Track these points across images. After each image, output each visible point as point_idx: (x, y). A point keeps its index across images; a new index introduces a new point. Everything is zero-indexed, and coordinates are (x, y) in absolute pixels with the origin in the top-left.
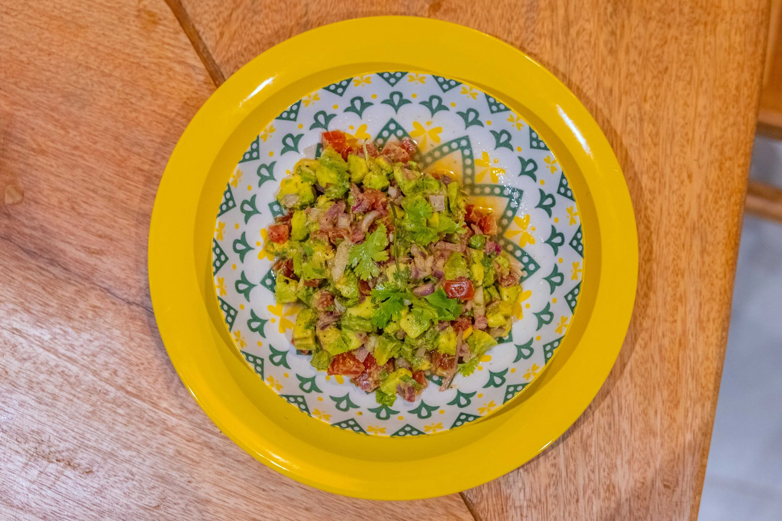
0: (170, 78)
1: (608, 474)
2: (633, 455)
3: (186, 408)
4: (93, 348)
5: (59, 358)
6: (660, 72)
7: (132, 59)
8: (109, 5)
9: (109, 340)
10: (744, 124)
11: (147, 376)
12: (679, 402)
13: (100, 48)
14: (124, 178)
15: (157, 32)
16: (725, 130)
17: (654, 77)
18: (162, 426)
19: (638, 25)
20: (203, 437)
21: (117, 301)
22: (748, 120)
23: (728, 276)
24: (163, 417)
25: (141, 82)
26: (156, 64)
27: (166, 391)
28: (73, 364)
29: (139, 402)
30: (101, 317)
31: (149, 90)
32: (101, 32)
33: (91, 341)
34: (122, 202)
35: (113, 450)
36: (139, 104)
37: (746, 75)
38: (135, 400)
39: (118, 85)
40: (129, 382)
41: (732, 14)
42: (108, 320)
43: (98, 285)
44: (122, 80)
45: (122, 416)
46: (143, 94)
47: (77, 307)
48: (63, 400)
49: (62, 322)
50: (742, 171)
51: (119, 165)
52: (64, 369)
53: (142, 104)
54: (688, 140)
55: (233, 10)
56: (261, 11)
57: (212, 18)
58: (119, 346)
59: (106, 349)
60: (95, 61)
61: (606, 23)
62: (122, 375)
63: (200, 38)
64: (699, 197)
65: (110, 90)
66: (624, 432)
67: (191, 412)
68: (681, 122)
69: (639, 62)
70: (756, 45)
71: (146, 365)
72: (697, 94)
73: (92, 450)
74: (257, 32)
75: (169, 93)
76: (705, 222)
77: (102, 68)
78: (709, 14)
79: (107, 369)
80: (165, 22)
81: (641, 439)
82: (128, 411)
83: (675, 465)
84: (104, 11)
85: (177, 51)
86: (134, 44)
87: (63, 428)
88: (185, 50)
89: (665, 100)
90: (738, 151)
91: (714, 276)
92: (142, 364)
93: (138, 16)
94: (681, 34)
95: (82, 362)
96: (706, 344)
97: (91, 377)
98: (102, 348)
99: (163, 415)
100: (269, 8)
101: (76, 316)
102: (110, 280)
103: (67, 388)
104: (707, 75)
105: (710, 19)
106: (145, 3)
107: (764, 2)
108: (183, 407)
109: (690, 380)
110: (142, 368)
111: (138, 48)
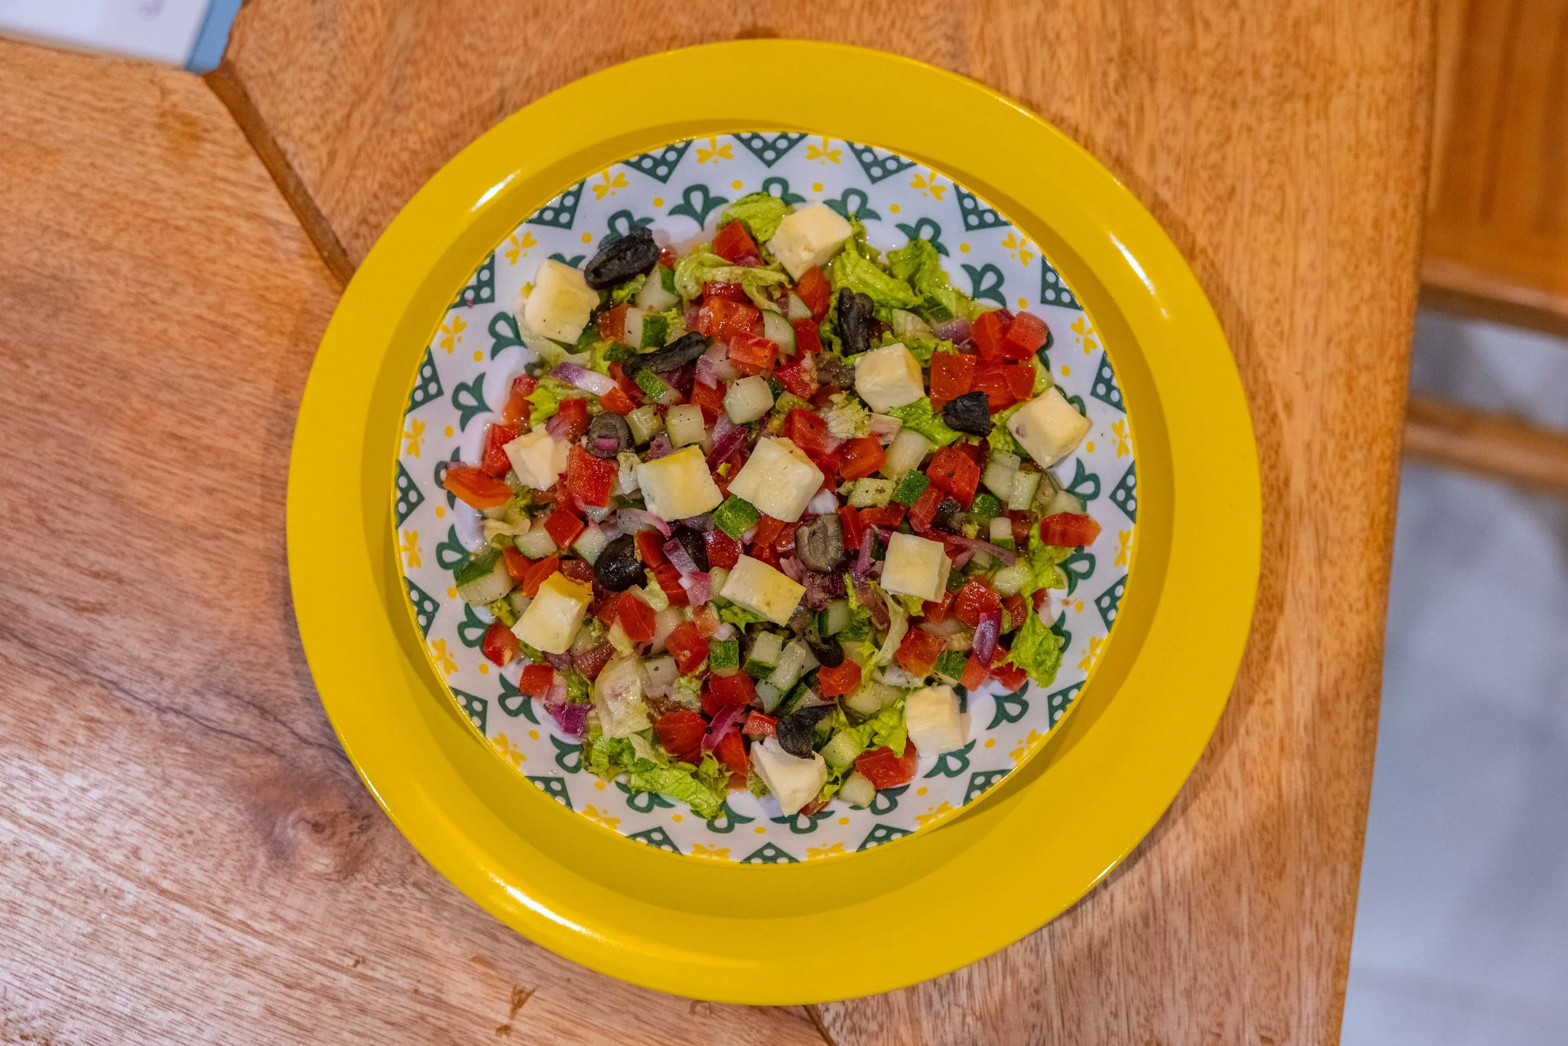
0: (231, 248)
1: (1147, 1020)
2: (1195, 978)
3: (283, 920)
4: (89, 805)
5: (20, 826)
6: (1219, 198)
7: (151, 214)
8: (102, 105)
9: (122, 787)
10: (1392, 296)
11: (203, 857)
12: (1284, 866)
13: (86, 193)
14: (143, 455)
15: (201, 157)
16: (1356, 309)
17: (1208, 209)
18: (236, 958)
19: (1171, 106)
20: (318, 977)
21: (137, 706)
22: (1400, 288)
23: (1373, 606)
24: (236, 939)
25: (170, 260)
26: (201, 221)
27: (241, 886)
28: (49, 839)
29: (185, 910)
30: (103, 739)
31: (187, 273)
32: (88, 161)
33: (84, 790)
34: (140, 503)
35: (135, 1010)
36: (169, 303)
37: (1393, 199)
38: (178, 906)
39: (126, 267)
40: (165, 871)
41: (1360, 75)
42: (119, 746)
43: (95, 676)
44: (133, 256)
45: (152, 940)
46: (176, 283)
47: (54, 721)
48: (32, 912)
49: (24, 754)
50: (1394, 393)
51: (131, 430)
52: (32, 849)
53: (175, 302)
54: (1282, 333)
55: (354, 106)
56: (411, 105)
57: (311, 124)
58: (142, 797)
59: (115, 804)
60: (77, 219)
61: (1107, 103)
62: (151, 857)
63: (288, 166)
64: (1308, 446)
65: (109, 278)
66: (1176, 932)
67: (293, 928)
68: (1266, 296)
69: (1177, 179)
70: (1410, 134)
71: (199, 834)
72: (1296, 239)
73: (92, 1014)
74: (403, 149)
75: (228, 278)
76: (1323, 498)
77: (91, 232)
78: (1313, 78)
79: (119, 847)
80: (217, 136)
81: (1209, 945)
82: (164, 930)
83: (1282, 996)
84: (92, 119)
85: (244, 194)
86: (154, 183)
87: (33, 970)
88: (259, 190)
89: (1232, 255)
90: (1382, 351)
91: (1345, 606)
92: (191, 832)
93: (160, 127)
94: (1260, 120)
95: (68, 833)
96: (1335, 746)
97: (86, 863)
98: (107, 803)
99: (236, 936)
100: (427, 99)
101: (53, 739)
102: (120, 663)
103: (39, 887)
104: (1315, 202)
105: (1316, 87)
106: (174, 98)
107: (1422, 50)
108: (275, 917)
109: (1305, 820)
110: (190, 842)
111: (162, 190)
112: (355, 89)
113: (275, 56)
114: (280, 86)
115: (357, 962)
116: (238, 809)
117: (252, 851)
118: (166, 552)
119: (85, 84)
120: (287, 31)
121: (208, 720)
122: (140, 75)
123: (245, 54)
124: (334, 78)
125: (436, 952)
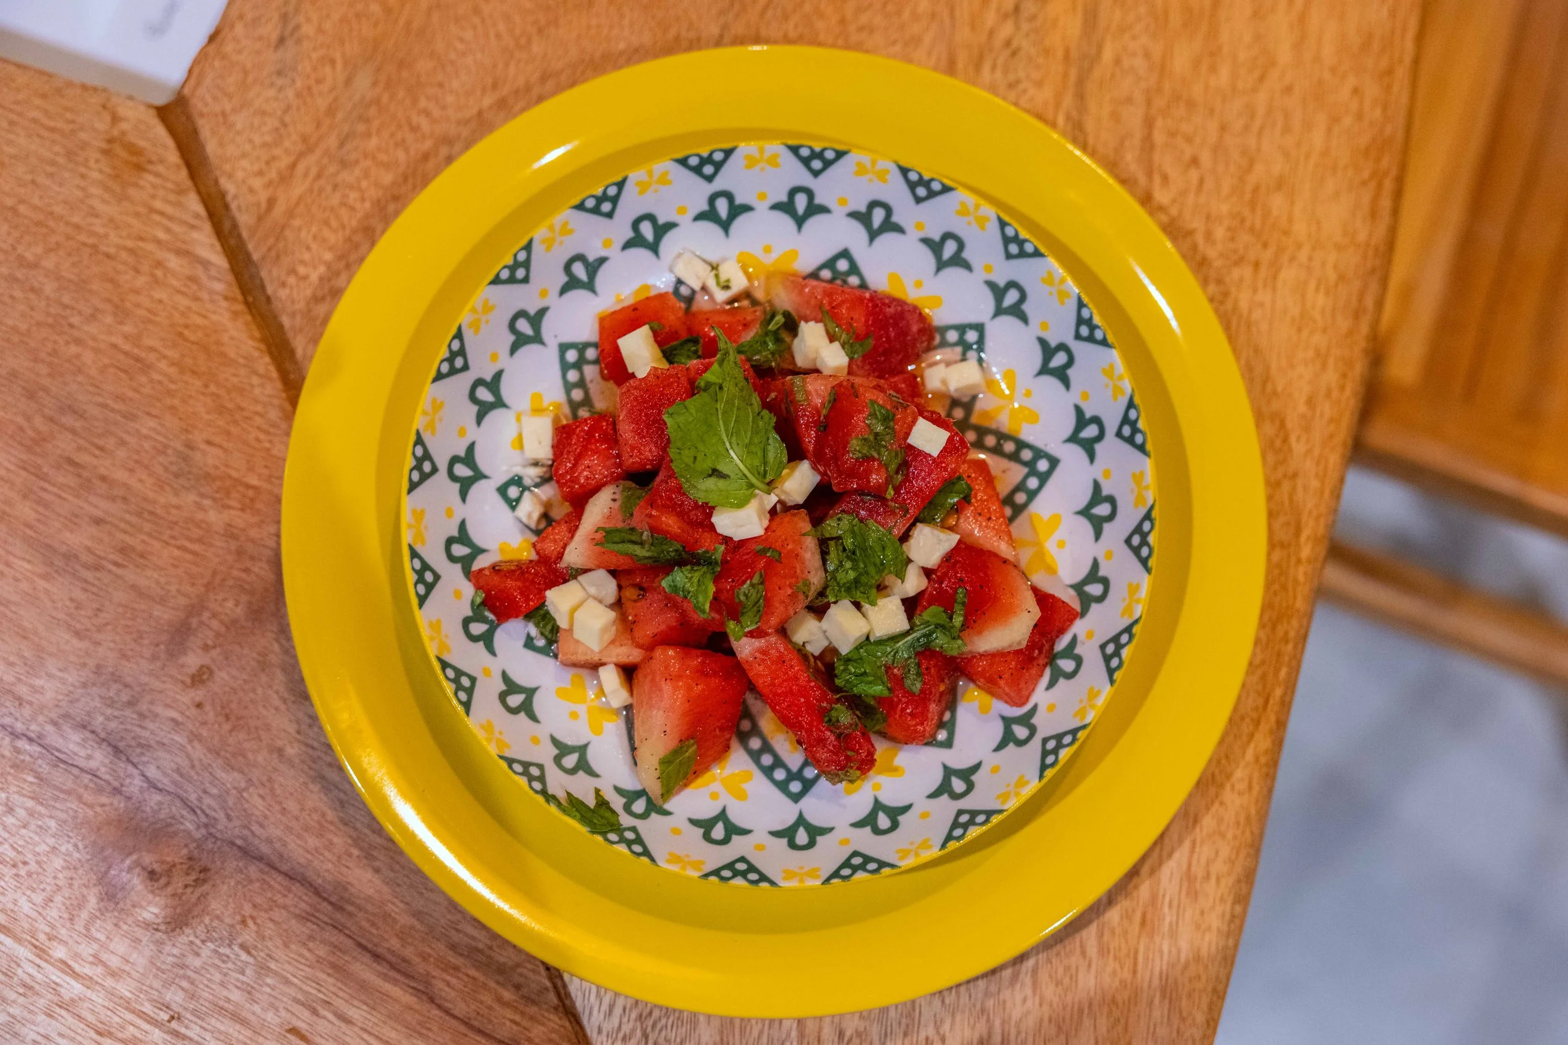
0: (156, 281)
3: (104, 965)
7: (83, 238)
8: (52, 124)
10: (1317, 475)
11: (33, 890)
13: (22, 209)
14: (37, 476)
15: (142, 188)
18: (49, 996)
20: (131, 1028)
22: (1326, 469)
23: (1256, 788)
24: (54, 978)
25: (95, 286)
26: (131, 251)
27: (68, 925)
29: (8, 941)
31: (109, 300)
32: (29, 177)
34: (25, 524)
36: (86, 328)
37: (1331, 377)
39: (49, 288)
41: (1314, 249)
44: (59, 278)
46: (97, 310)
51: (29, 450)
53: (92, 329)
56: (357, 162)
57: (256, 168)
60: (9, 234)
63: (227, 207)
65: (32, 296)
67: (113, 974)
70: (1357, 315)
71: (33, 866)
74: (343, 204)
75: (149, 311)
77: (20, 249)
78: (1265, 245)
80: (160, 168)
84: (39, 136)
85: (177, 228)
86: (92, 208)
88: (193, 227)
92: (25, 863)
93: (106, 152)
96: (1198, 927)
99: (56, 975)
100: (374, 158)
105: (1267, 255)
106: (124, 126)
107: (1381, 230)
108: (97, 960)
109: (1157, 1001)
110: (23, 873)
111: (97, 216)
112: (304, 139)
113: (230, 96)
114: (230, 126)
115: (173, 1018)
116: (76, 846)
117: (85, 891)
118: (45, 577)
119: (38, 101)
120: (246, 73)
121: (58, 750)
122: (95, 100)
123: (201, 91)
124: (285, 125)
125: (252, 1018)
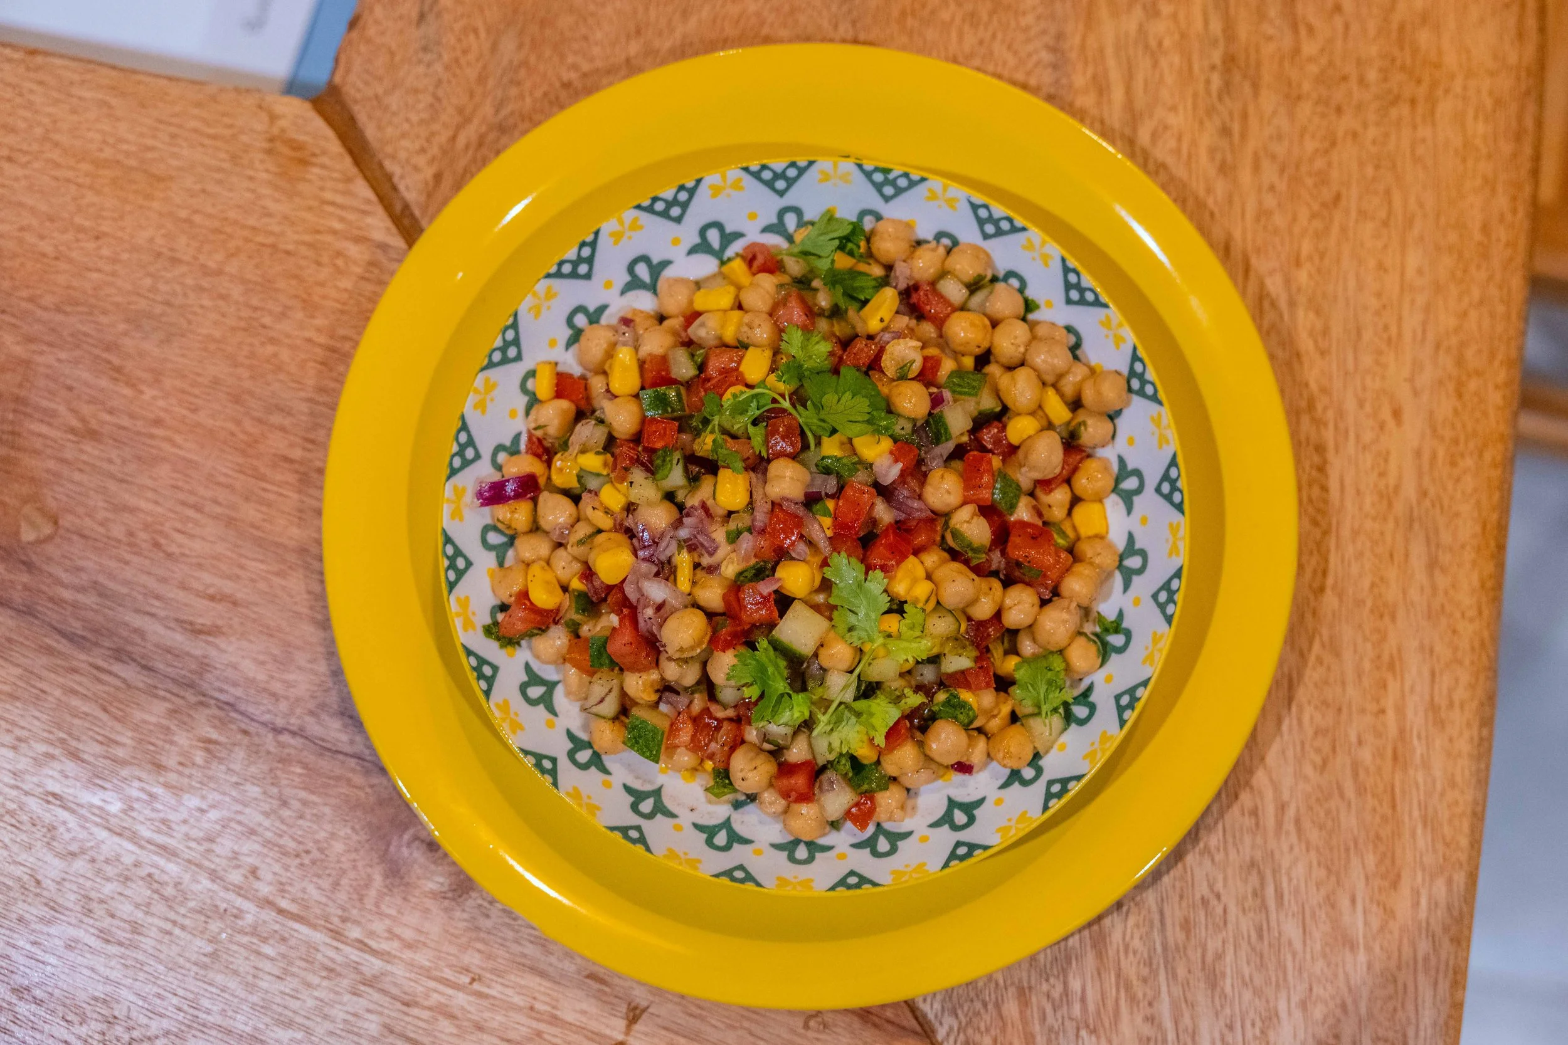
0: (339, 271)
1: (1262, 1032)
2: (1311, 989)
3: (399, 937)
4: (206, 826)
5: (142, 847)
6: (1324, 205)
7: (260, 239)
8: (211, 131)
9: (239, 808)
10: (1502, 301)
11: (319, 876)
12: (1399, 876)
13: (197, 219)
14: (256, 478)
15: (309, 181)
16: (1465, 314)
17: (1313, 216)
18: (354, 976)
19: (1275, 113)
20: (435, 996)
21: (252, 728)
23: (1486, 613)
24: (353, 958)
25: (281, 284)
26: (310, 245)
27: (358, 904)
28: (169, 860)
29: (303, 929)
30: (221, 760)
31: (296, 297)
32: (198, 187)
33: (202, 811)
34: (253, 526)
35: (256, 1029)
36: (279, 327)
37: (1502, 202)
38: (297, 926)
39: (236, 292)
40: (283, 891)
41: (1466, 78)
42: (236, 767)
43: (212, 697)
44: (244, 281)
45: (272, 959)
46: (286, 307)
47: (172, 743)
48: (154, 932)
49: (144, 775)
50: (1504, 397)
51: (244, 453)
52: (153, 870)
53: (286, 326)
54: (1389, 340)
55: (459, 128)
56: (515, 126)
57: (417, 146)
58: (260, 818)
59: (233, 824)
60: (188, 245)
61: (1211, 111)
62: (269, 877)
63: (395, 188)
64: (1418, 453)
65: (221, 303)
66: (1290, 943)
67: (409, 946)
68: (1374, 303)
69: (1282, 186)
70: (1518, 137)
71: (316, 854)
72: (1403, 245)
73: (214, 1033)
76: (1433, 506)
77: (202, 259)
78: (1419, 82)
79: (238, 867)
80: (324, 160)
81: (1324, 956)
82: (283, 949)
83: (1399, 1006)
84: (203, 145)
85: (351, 216)
86: (264, 208)
87: (155, 989)
88: (365, 213)
89: (1338, 261)
90: (1492, 355)
91: (1458, 615)
92: (307, 852)
93: (269, 152)
94: (1365, 125)
95: (188, 854)
96: (1449, 755)
97: (206, 883)
98: (225, 824)
99: (354, 955)
101: (171, 761)
102: (235, 684)
103: (160, 908)
104: (1421, 205)
105: (1422, 91)
106: (282, 123)
107: (1530, 50)
108: (392, 935)
109: (1419, 831)
110: (307, 861)
111: (269, 215)
112: (460, 111)
113: (380, 79)
114: (386, 109)
115: (473, 980)
116: (353, 829)
117: (369, 870)
118: (280, 574)
119: (196, 111)
120: (392, 54)
121: (323, 740)
122: (249, 101)
123: (352, 78)
124: (438, 100)
125: (550, 970)
